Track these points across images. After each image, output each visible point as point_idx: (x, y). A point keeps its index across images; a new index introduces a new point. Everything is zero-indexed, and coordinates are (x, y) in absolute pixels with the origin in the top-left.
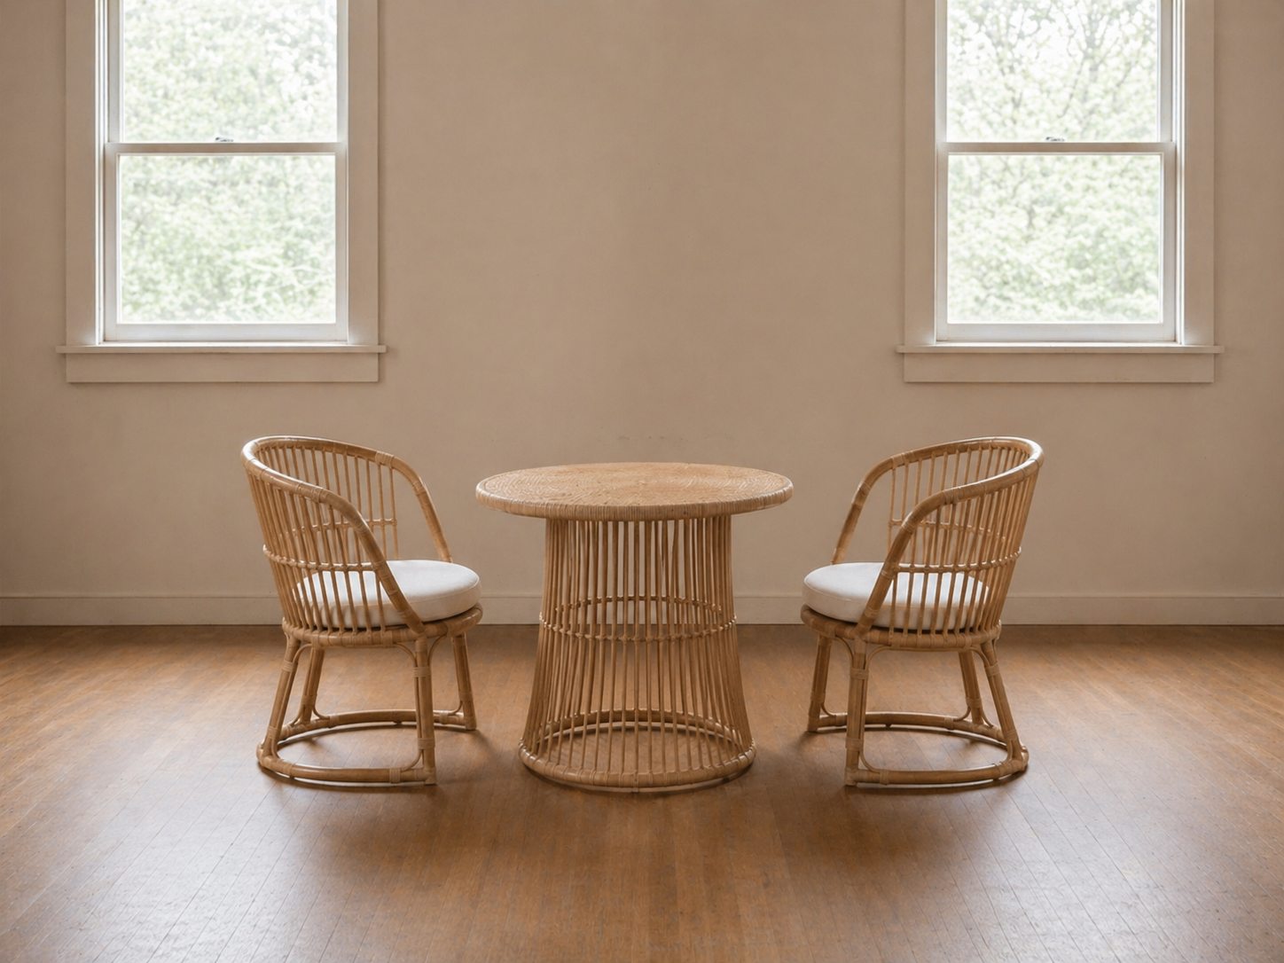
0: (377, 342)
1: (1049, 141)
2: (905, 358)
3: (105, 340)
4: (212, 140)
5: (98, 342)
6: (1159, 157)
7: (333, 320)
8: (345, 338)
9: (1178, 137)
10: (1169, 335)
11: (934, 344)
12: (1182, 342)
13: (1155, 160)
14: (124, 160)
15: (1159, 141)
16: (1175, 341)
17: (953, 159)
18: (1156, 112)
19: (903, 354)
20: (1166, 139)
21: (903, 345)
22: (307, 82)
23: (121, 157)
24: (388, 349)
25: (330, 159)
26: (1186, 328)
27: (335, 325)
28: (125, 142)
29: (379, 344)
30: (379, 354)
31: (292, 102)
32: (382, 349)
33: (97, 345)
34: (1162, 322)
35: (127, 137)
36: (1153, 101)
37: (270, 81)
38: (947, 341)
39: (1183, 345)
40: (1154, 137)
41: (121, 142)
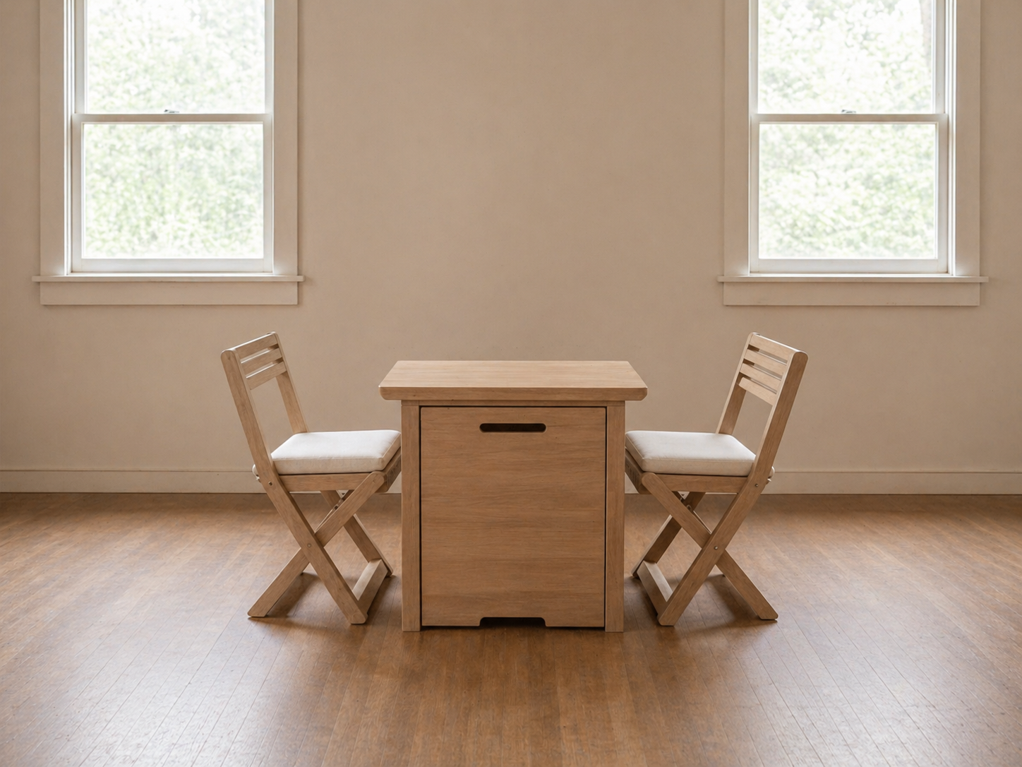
0: (296, 272)
1: (844, 113)
2: (725, 285)
3: (72, 272)
4: (162, 112)
5: (65, 272)
6: (934, 125)
7: (260, 255)
8: (272, 271)
9: (950, 109)
10: (942, 267)
11: (749, 275)
12: (954, 273)
13: (930, 129)
14: (88, 127)
15: (934, 113)
16: (947, 272)
17: (763, 127)
18: (932, 90)
19: (723, 283)
20: (939, 111)
21: (723, 275)
22: (241, 68)
23: (85, 126)
24: (305, 278)
25: (258, 128)
26: (956, 263)
27: (263, 260)
28: (88, 113)
29: (298, 275)
30: (298, 282)
31: (228, 84)
32: (300, 279)
33: (65, 275)
34: (937, 258)
35: (91, 108)
36: (929, 81)
37: (210, 67)
38: (759, 272)
39: (954, 276)
40: (931, 110)
41: (85, 113)
